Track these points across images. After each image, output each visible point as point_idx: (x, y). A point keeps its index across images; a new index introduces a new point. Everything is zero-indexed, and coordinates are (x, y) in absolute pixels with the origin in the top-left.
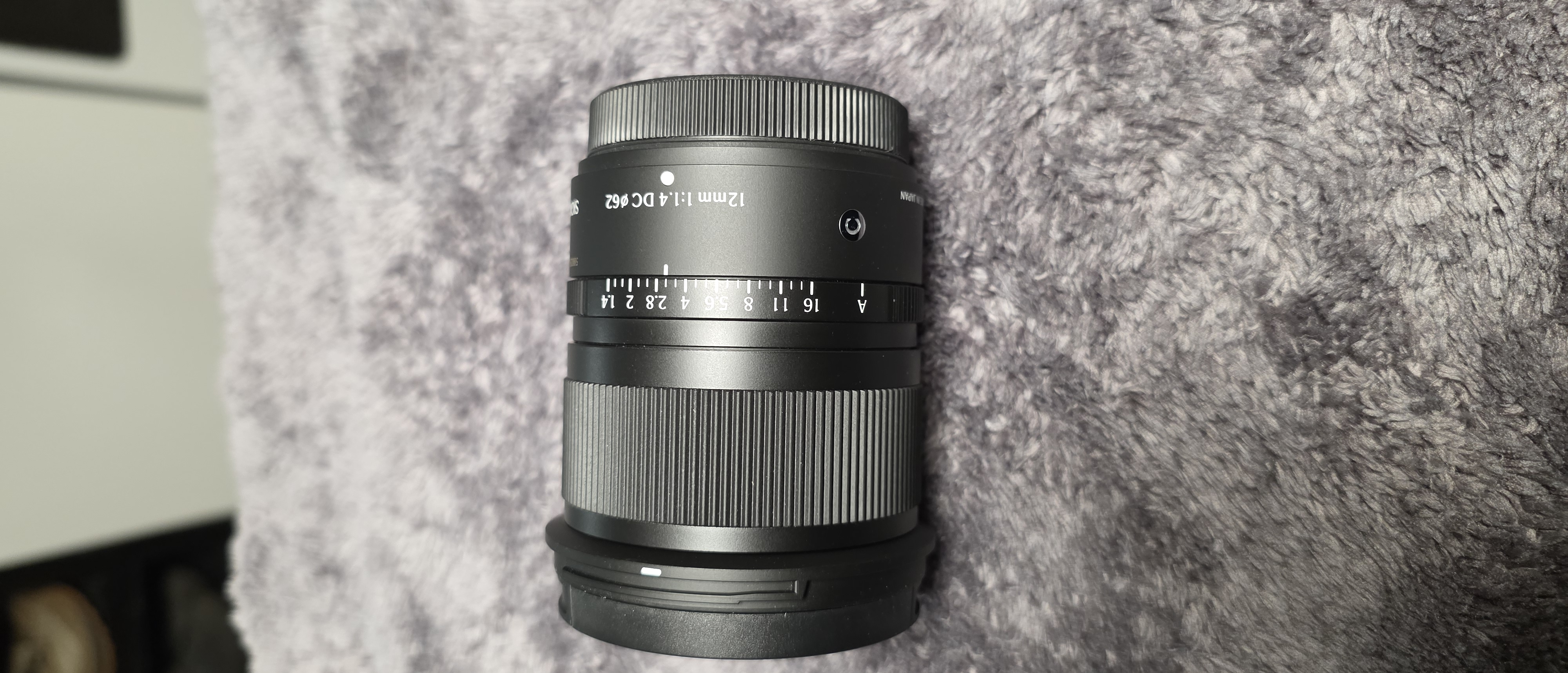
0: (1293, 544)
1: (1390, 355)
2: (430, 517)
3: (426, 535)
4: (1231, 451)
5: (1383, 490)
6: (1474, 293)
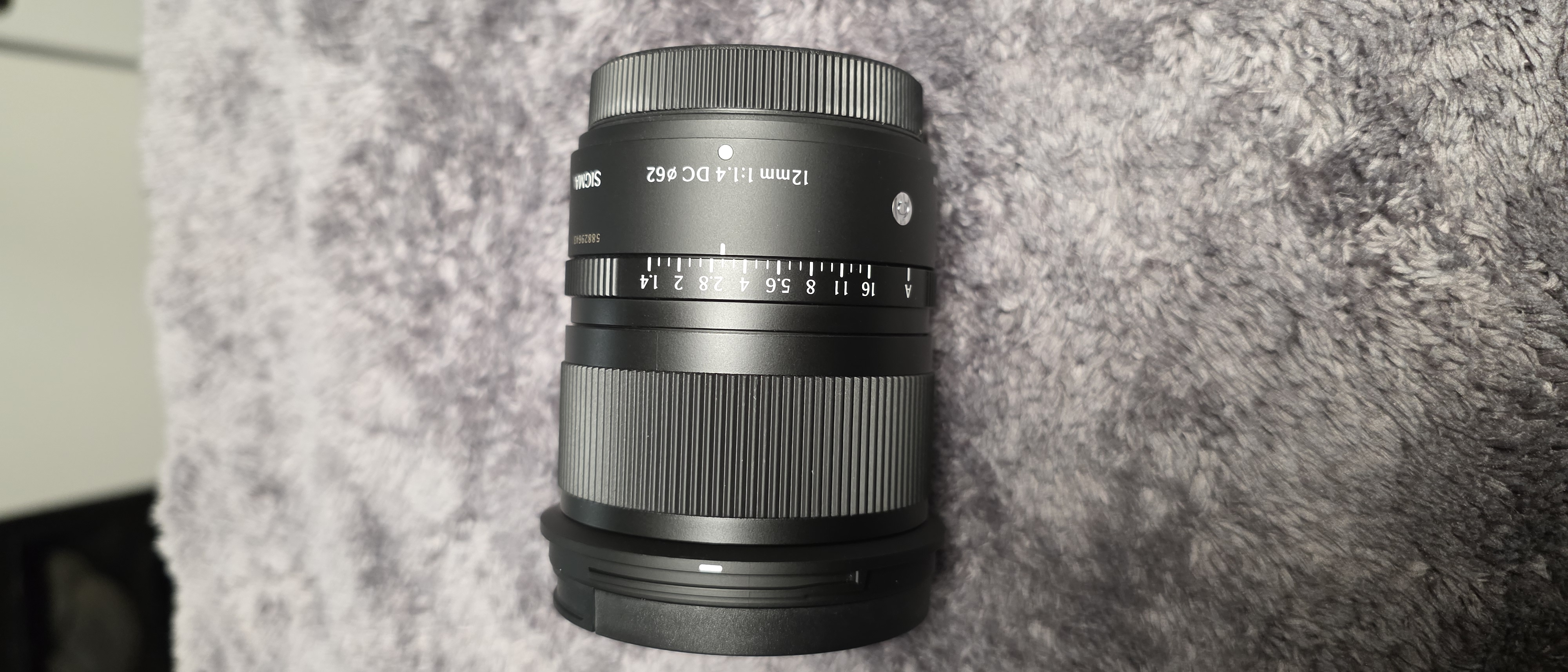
0: (1308, 405)
1: (1422, 213)
2: (385, 422)
3: (380, 441)
4: (1251, 314)
5: (1408, 345)
6: (1502, 151)
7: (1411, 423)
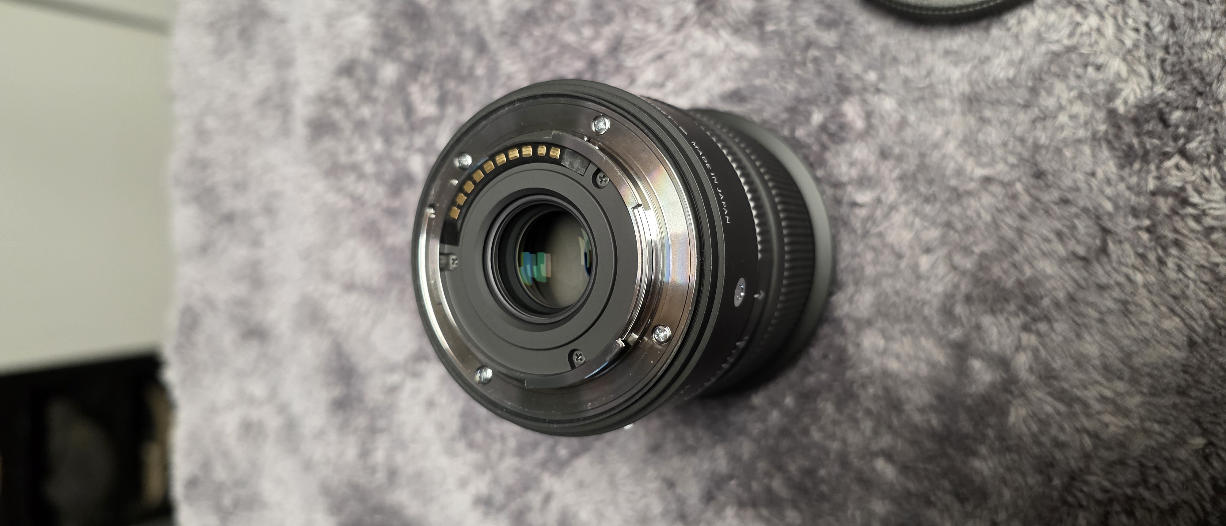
0: (1110, 304)
1: (1213, 157)
4: (1068, 227)
5: (1200, 262)
7: (1197, 324)
